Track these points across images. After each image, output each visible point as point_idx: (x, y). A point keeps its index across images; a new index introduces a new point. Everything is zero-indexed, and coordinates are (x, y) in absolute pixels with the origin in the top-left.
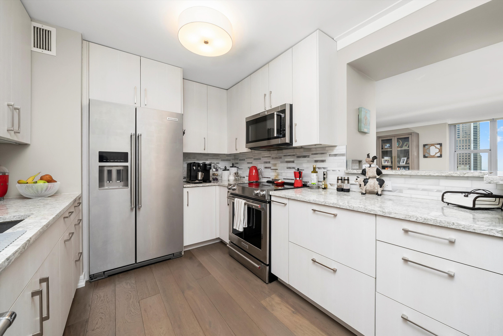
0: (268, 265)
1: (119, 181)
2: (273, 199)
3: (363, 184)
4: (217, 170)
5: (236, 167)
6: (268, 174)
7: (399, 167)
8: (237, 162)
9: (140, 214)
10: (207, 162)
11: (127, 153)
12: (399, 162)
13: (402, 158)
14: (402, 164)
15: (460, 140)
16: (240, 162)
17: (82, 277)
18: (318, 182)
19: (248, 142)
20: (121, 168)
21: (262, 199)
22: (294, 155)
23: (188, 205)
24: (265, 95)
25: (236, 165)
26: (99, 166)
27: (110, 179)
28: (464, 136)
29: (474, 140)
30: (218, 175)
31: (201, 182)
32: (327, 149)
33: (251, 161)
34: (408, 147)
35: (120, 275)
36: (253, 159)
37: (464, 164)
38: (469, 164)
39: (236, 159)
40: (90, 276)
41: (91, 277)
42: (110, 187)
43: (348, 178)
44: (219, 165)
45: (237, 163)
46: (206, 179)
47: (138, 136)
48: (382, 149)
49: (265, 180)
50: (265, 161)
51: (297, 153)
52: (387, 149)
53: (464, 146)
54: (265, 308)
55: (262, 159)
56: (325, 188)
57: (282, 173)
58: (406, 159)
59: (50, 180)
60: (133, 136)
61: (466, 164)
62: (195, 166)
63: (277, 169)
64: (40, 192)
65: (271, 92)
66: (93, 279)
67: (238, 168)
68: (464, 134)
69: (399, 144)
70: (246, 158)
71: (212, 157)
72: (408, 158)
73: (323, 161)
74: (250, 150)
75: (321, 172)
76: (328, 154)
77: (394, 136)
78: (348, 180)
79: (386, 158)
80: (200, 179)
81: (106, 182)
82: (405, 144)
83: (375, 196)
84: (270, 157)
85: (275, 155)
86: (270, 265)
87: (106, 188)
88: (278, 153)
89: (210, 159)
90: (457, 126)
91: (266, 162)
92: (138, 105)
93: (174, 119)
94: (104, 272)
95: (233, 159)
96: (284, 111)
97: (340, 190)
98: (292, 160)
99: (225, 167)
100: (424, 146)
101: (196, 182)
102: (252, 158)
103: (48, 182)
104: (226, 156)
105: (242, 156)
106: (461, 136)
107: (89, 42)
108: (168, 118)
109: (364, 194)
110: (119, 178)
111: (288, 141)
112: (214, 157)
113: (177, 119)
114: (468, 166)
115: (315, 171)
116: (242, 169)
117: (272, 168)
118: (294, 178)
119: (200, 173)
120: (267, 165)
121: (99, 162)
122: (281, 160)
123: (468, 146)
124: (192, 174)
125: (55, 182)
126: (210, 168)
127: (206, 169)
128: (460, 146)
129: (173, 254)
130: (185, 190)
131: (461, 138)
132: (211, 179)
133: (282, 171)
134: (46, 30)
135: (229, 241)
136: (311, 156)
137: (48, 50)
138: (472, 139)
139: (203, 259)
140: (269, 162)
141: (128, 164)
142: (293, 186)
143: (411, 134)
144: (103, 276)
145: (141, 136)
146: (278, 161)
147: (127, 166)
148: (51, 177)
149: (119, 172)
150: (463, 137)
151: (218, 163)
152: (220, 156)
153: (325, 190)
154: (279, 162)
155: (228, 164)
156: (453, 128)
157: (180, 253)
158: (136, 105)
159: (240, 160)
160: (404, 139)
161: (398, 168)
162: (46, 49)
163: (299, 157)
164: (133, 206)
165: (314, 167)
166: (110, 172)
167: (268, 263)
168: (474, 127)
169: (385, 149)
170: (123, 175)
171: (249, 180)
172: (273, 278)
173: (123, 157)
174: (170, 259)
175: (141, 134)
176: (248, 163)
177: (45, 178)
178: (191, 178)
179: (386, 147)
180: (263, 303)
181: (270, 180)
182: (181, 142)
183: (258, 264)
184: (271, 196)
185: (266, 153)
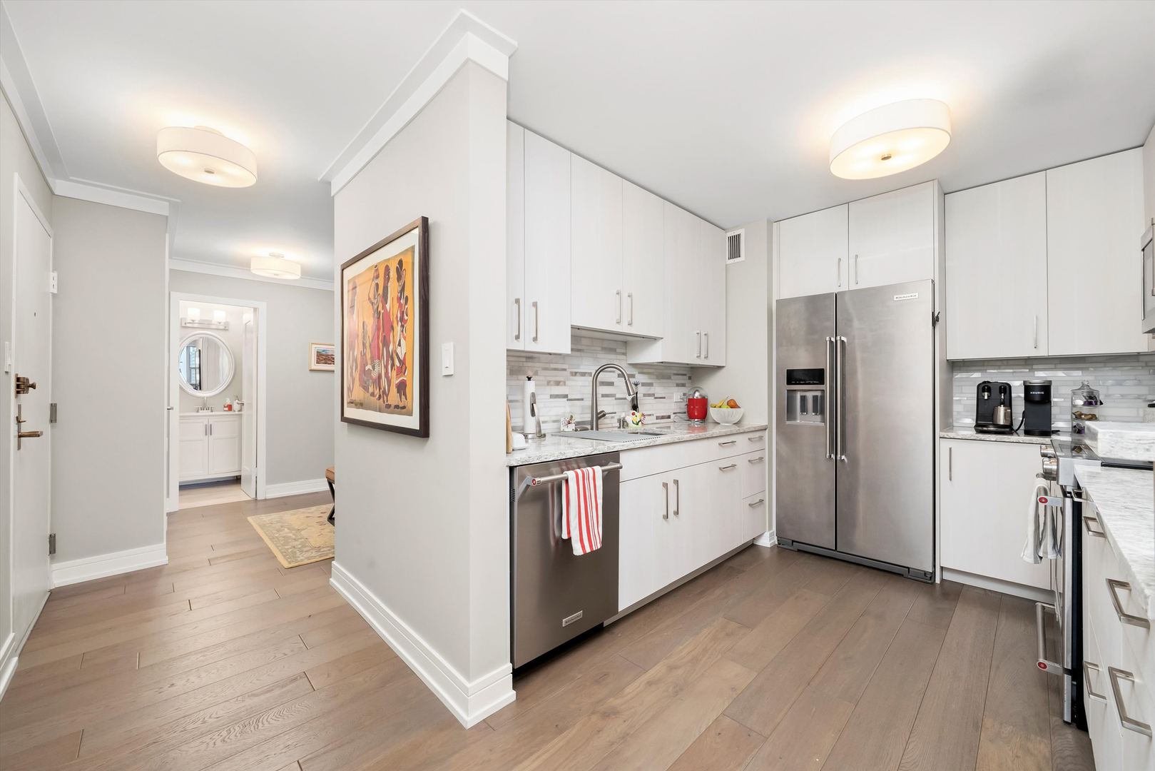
11: (821, 370)
26: (788, 392)
27: (803, 408)
41: (780, 540)
59: (734, 405)
66: (782, 544)
81: (798, 414)
87: (798, 420)
94: (793, 541)
103: (732, 408)
121: (788, 384)
125: (739, 407)
129: (909, 568)
148: (734, 400)
166: (803, 399)
177: (730, 403)
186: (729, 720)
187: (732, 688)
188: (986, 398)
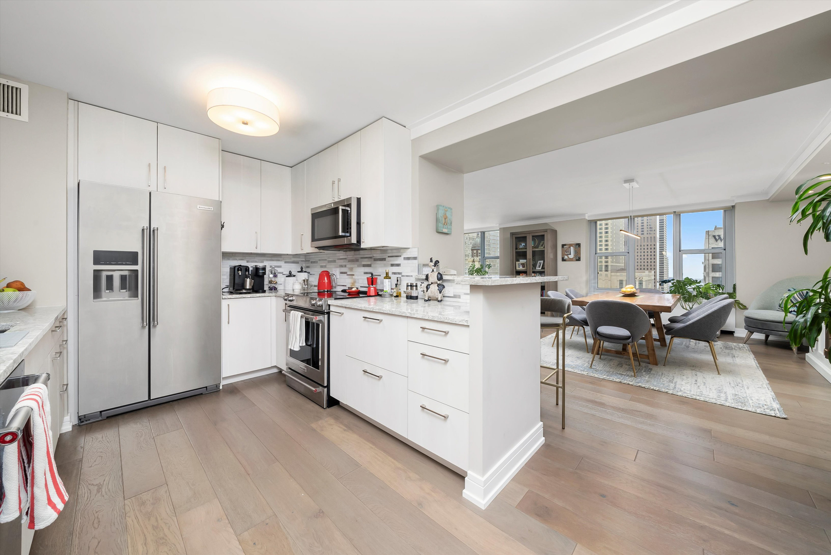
0: (325, 387)
1: (125, 291)
2: (332, 309)
3: (425, 290)
4: (275, 276)
5: (305, 272)
6: (342, 281)
7: (534, 272)
8: (308, 265)
9: (157, 332)
10: (260, 265)
11: (137, 253)
12: (535, 266)
13: (539, 262)
14: (538, 269)
15: (644, 238)
16: (312, 265)
17: (67, 418)
18: (391, 289)
19: (314, 239)
20: (126, 273)
21: (319, 309)
22: (371, 258)
23: (229, 323)
24: (333, 183)
25: (308, 270)
26: (94, 271)
27: (110, 287)
28: (649, 232)
29: (660, 238)
30: (276, 283)
31: (249, 291)
32: (402, 251)
33: (325, 264)
34: (544, 248)
35: (126, 416)
36: (327, 262)
37: (649, 269)
38: (654, 269)
39: (307, 261)
40: (79, 417)
41: (80, 419)
42: (110, 299)
43: (416, 284)
44: (279, 270)
45: (308, 267)
46: (258, 288)
47: (154, 231)
48: (516, 249)
49: (339, 289)
50: (341, 264)
51: (374, 255)
52: (522, 249)
53: (649, 245)
54: (314, 430)
55: (337, 261)
56: (397, 296)
57: (358, 279)
58: (542, 261)
59: (22, 288)
60: (146, 230)
61: (651, 269)
62: (241, 271)
63: (354, 275)
64: (6, 303)
65: (339, 180)
66: (83, 422)
67: (309, 273)
68: (649, 229)
69: (534, 244)
70: (319, 260)
71: (270, 258)
72: (544, 261)
73: (398, 265)
74: (317, 250)
75: (394, 277)
76: (403, 257)
77: (529, 232)
78: (416, 286)
79: (522, 261)
80: (248, 287)
81: (105, 292)
82: (541, 244)
83: (436, 302)
84: (346, 259)
85: (352, 256)
86: (328, 387)
87: (104, 299)
88: (355, 255)
89: (267, 260)
90: (598, 223)
91: (341, 266)
92: (153, 189)
93: (208, 207)
94: (101, 412)
95: (302, 261)
96: (349, 205)
97: (410, 297)
98: (369, 263)
99: (290, 273)
100: (563, 246)
101: (241, 291)
102: (326, 260)
103: (20, 290)
104: (292, 256)
105: (313, 256)
106: (645, 232)
107: (78, 101)
108: (198, 206)
109: (427, 301)
110: (123, 286)
111: (354, 240)
112: (273, 259)
113: (212, 208)
114: (653, 272)
115: (387, 277)
116: (314, 274)
117: (348, 274)
118: (367, 286)
119: (248, 280)
120: (344, 270)
121: (94, 264)
122: (357, 263)
123: (653, 245)
124: (236, 282)
125: (29, 290)
126: (264, 273)
127: (258, 275)
128: (644, 246)
129: (206, 387)
130: (224, 304)
131: (645, 235)
132: (266, 288)
133: (359, 277)
134: (12, 87)
135: (287, 367)
136: (388, 259)
137: (16, 114)
138: (658, 236)
139: (253, 395)
140: (345, 266)
141: (138, 267)
142: (366, 294)
143: (546, 231)
144: (98, 418)
145: (157, 230)
146: (354, 264)
147: (137, 271)
148: (22, 284)
149: (123, 278)
150: (647, 234)
151: (280, 267)
152: (282, 256)
153: (396, 298)
154: (356, 266)
155: (294, 268)
156: (593, 224)
157: (217, 386)
158: (150, 189)
159: (312, 262)
160: (539, 237)
161: (533, 274)
162: (12, 113)
163: (376, 260)
164: (145, 323)
165: (387, 271)
166: (110, 279)
167: (326, 385)
168: (660, 220)
169: (520, 249)
170: (130, 284)
171: (318, 289)
172: (333, 402)
173: (132, 258)
174: (202, 394)
175: (157, 228)
176: (322, 267)
177: (14, 285)
178: (237, 287)
179: (521, 247)
180: (314, 426)
181: (346, 288)
182: (219, 239)
183: (314, 387)
184: (329, 305)
185: (341, 254)
186: (246, 533)
187: (218, 520)
188: (240, 274)
